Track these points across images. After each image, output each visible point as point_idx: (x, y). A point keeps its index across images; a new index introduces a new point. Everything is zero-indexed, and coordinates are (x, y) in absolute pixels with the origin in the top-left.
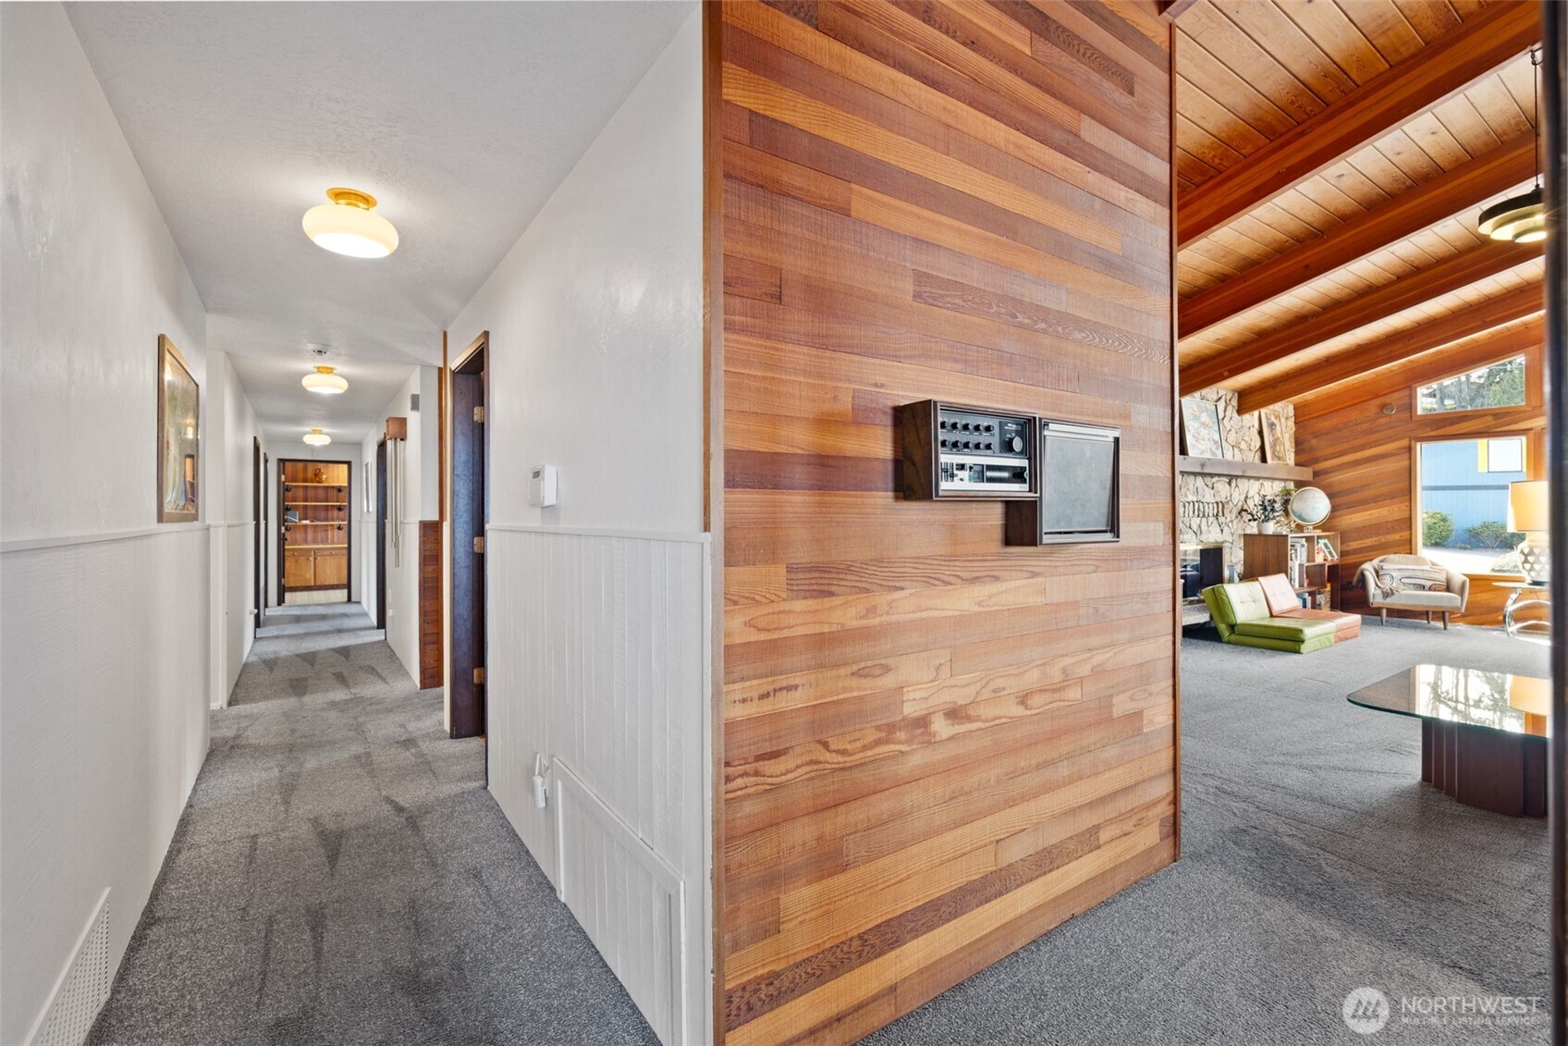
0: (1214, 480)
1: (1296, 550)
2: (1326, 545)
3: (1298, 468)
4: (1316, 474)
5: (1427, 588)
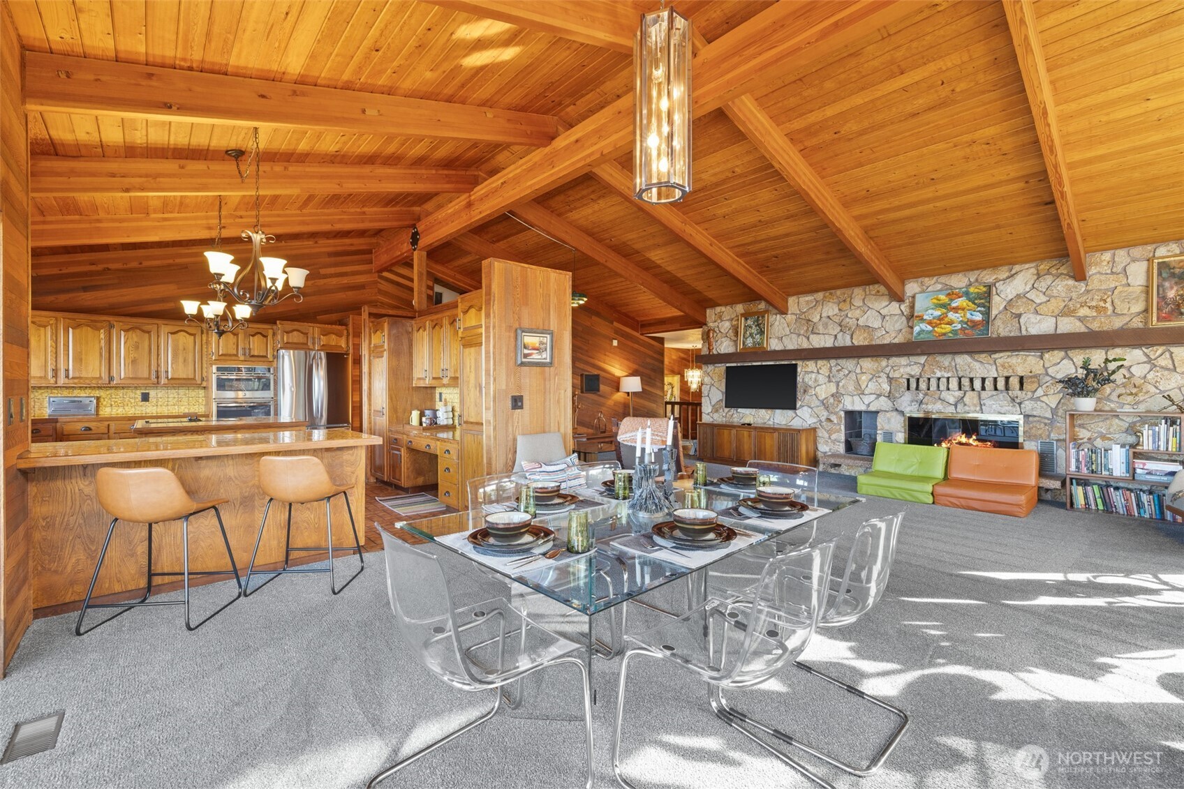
0: (996, 356)
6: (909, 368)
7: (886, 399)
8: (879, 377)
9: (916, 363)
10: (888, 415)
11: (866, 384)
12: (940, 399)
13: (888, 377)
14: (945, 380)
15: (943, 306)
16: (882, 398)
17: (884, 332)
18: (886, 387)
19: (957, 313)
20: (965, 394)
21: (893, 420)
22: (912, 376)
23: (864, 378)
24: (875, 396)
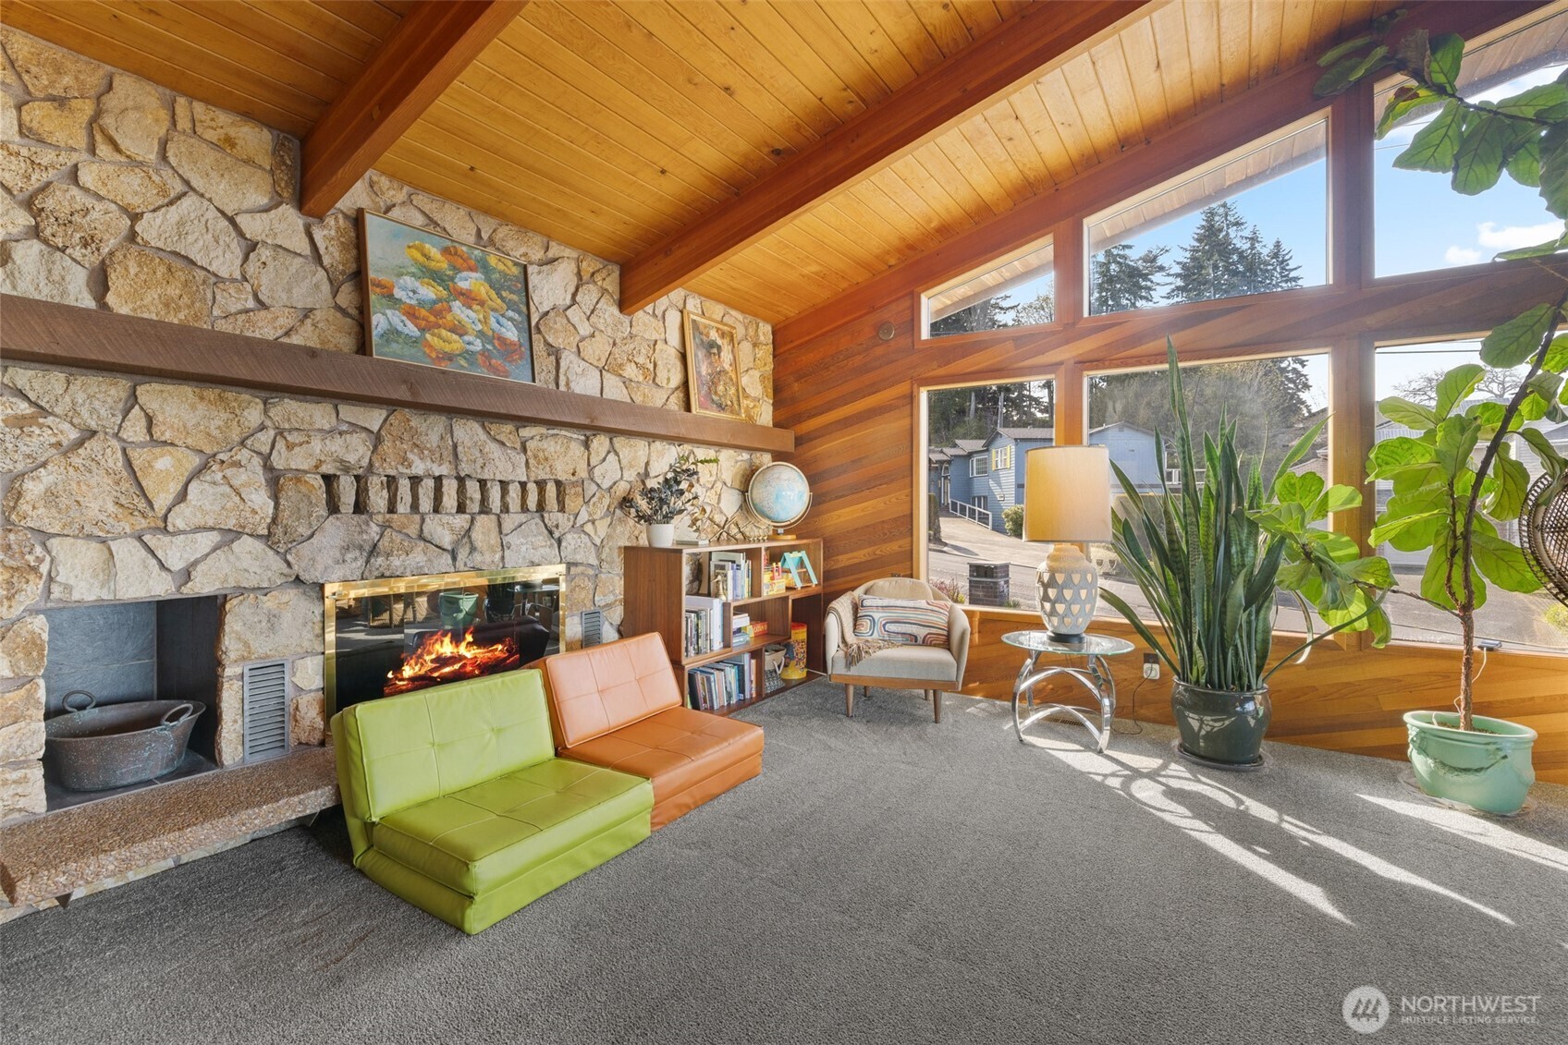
0: (526, 432)
1: (726, 576)
2: (801, 564)
3: (778, 430)
4: (799, 441)
5: (920, 641)
6: (339, 441)
7: (259, 546)
8: (238, 464)
9: (355, 428)
10: (269, 603)
11: (175, 487)
12: (421, 537)
13: (268, 467)
14: (430, 483)
15: (435, 277)
16: (246, 545)
17: (251, 304)
18: (260, 500)
19: (470, 307)
20: (473, 520)
21: (287, 617)
22: (347, 470)
23: (164, 462)
24: (214, 537)
